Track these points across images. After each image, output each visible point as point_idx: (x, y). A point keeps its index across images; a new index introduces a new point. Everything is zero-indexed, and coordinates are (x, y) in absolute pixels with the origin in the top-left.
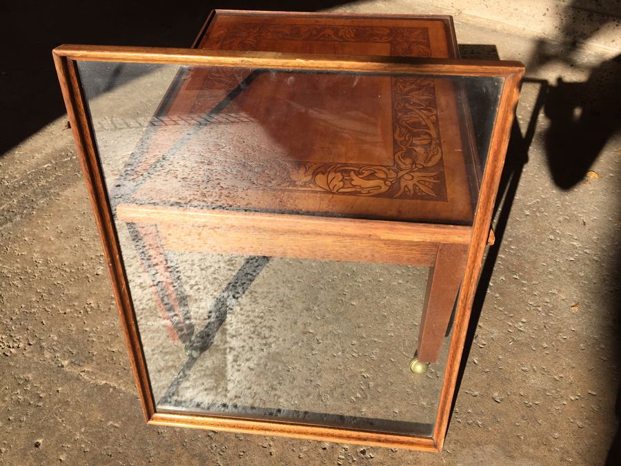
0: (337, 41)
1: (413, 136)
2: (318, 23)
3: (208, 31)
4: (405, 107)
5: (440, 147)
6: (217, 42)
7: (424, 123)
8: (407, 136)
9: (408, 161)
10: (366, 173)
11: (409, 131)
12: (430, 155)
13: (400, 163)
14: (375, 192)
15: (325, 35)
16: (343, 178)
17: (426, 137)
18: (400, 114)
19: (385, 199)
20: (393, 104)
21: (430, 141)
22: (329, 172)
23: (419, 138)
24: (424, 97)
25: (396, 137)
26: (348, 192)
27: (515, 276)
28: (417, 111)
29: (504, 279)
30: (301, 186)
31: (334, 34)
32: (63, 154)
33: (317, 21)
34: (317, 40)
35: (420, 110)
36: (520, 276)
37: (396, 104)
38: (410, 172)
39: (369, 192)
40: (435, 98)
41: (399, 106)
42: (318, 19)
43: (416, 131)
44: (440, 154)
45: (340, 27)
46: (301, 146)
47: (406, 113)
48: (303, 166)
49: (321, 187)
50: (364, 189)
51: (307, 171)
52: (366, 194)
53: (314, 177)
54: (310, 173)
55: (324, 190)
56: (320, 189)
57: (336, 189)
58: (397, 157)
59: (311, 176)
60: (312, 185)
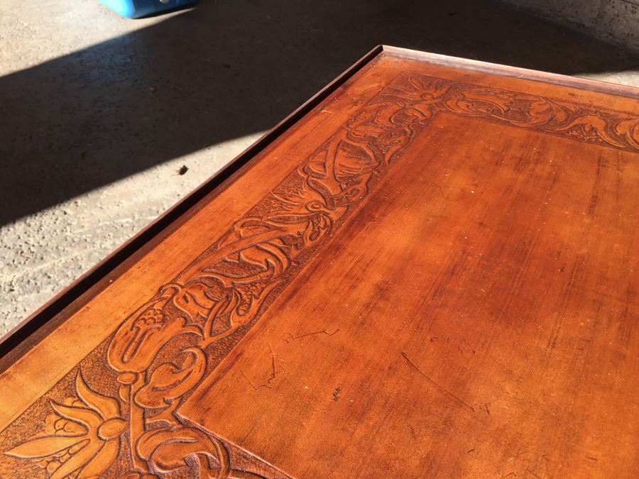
0: (608, 144)
2: (573, 99)
3: (351, 80)
6: (356, 104)
15: (583, 126)
31: (605, 129)
32: (154, 208)
33: (573, 95)
34: (562, 134)
42: (576, 91)
45: (624, 116)
46: (417, 463)
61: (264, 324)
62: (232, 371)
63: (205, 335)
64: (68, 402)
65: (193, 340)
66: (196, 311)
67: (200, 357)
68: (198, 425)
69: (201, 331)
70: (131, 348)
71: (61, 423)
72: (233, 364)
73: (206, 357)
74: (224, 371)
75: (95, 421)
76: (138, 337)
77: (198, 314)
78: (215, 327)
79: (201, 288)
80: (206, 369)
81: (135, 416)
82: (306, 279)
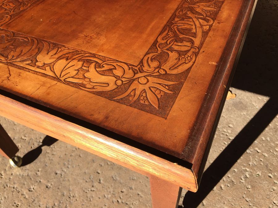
1: (176, 41)
4: (186, 13)
5: (196, 56)
7: (194, 31)
8: (171, 39)
9: (155, 64)
10: (106, 67)
11: (176, 35)
12: (180, 63)
13: (145, 64)
14: (99, 89)
16: (81, 68)
17: (188, 44)
18: (176, 19)
19: (103, 99)
20: (177, 9)
21: (189, 48)
22: (74, 59)
23: (180, 44)
24: (209, 9)
25: (159, 40)
26: (73, 83)
27: (270, 175)
28: (195, 19)
29: (260, 175)
30: (38, 67)
35: (198, 18)
36: (275, 176)
37: (179, 10)
38: (148, 76)
39: (93, 88)
40: (220, 10)
41: (181, 13)
43: (181, 36)
44: (191, 64)
46: (70, 31)
47: (183, 19)
48: (57, 48)
49: (54, 72)
50: (91, 84)
51: (55, 54)
52: (90, 88)
53: (56, 61)
54: (57, 56)
55: (54, 76)
56: (51, 74)
57: (65, 77)
58: (146, 58)
59: (55, 60)
60: (48, 68)
61: (31, 9)
62: (19, 19)
63: (12, 12)
65: (8, 13)
66: (9, 7)
67: (9, 17)
68: (6, 29)
69: (10, 11)
72: (19, 17)
73: (11, 16)
74: (16, 19)
77: (10, 8)
78: (15, 10)
79: (12, 2)
80: (10, 19)
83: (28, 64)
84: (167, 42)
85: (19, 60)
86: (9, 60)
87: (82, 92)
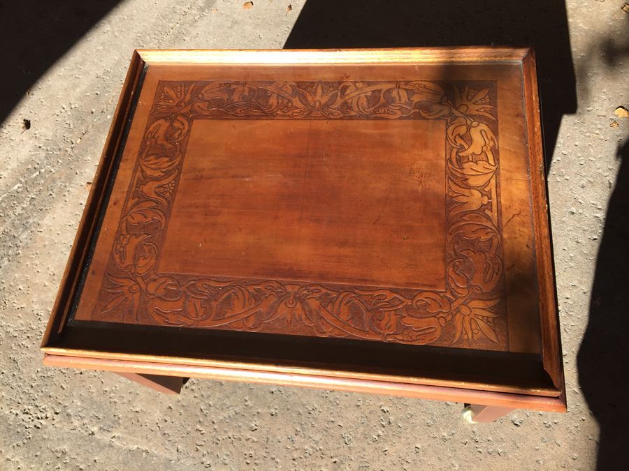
1: (393, 103)
4: (337, 108)
5: (411, 82)
7: (369, 93)
8: (393, 108)
10: (460, 142)
11: (384, 106)
12: (426, 90)
16: (472, 161)
17: (394, 92)
18: (352, 113)
19: (500, 127)
20: (330, 119)
21: (401, 90)
22: (463, 174)
23: (397, 98)
24: (319, 91)
25: (398, 116)
28: (347, 98)
30: (490, 198)
35: (344, 96)
37: (331, 117)
39: (492, 139)
40: (320, 82)
43: (383, 100)
44: (424, 83)
47: (350, 108)
48: (454, 199)
49: (489, 180)
50: (487, 143)
51: (464, 195)
52: (494, 141)
53: (473, 188)
54: (466, 192)
55: (494, 177)
56: (493, 181)
57: (491, 167)
58: (431, 117)
59: (472, 190)
60: (487, 189)
61: (386, 283)
62: (416, 282)
63: (404, 304)
64: (465, 337)
67: (416, 299)
70: (429, 331)
71: (475, 331)
72: (413, 283)
73: (415, 296)
74: (418, 285)
75: (467, 319)
76: (419, 333)
78: (397, 303)
80: (420, 293)
81: (455, 305)
82: (350, 280)
83: (491, 211)
84: (399, 109)
85: (489, 224)
86: (495, 232)
87: (502, 143)
